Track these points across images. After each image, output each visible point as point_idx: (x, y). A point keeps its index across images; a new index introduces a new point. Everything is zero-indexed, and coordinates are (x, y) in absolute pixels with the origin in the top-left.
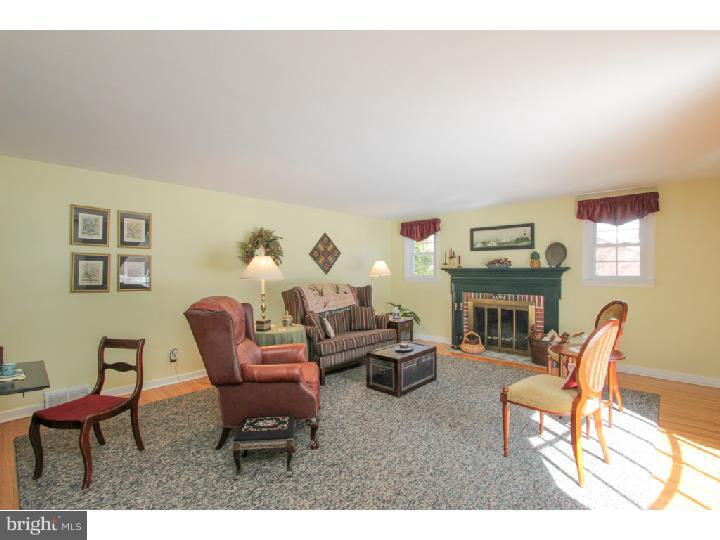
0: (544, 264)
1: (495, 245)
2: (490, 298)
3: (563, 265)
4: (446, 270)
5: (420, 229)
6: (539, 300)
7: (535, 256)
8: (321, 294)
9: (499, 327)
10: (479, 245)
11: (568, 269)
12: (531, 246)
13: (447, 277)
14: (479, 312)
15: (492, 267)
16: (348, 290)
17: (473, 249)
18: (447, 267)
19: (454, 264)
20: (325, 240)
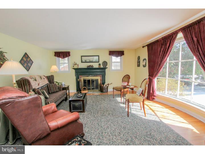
0: (102, 67)
1: (89, 61)
2: (88, 77)
3: (107, 67)
4: (73, 69)
5: (63, 54)
6: (101, 76)
7: (100, 65)
8: (36, 80)
9: (91, 85)
10: (84, 61)
11: (107, 68)
12: (99, 62)
13: (74, 71)
14: (85, 81)
15: (88, 67)
16: (44, 77)
17: (82, 62)
18: (74, 68)
19: (76, 67)
20: (26, 55)
